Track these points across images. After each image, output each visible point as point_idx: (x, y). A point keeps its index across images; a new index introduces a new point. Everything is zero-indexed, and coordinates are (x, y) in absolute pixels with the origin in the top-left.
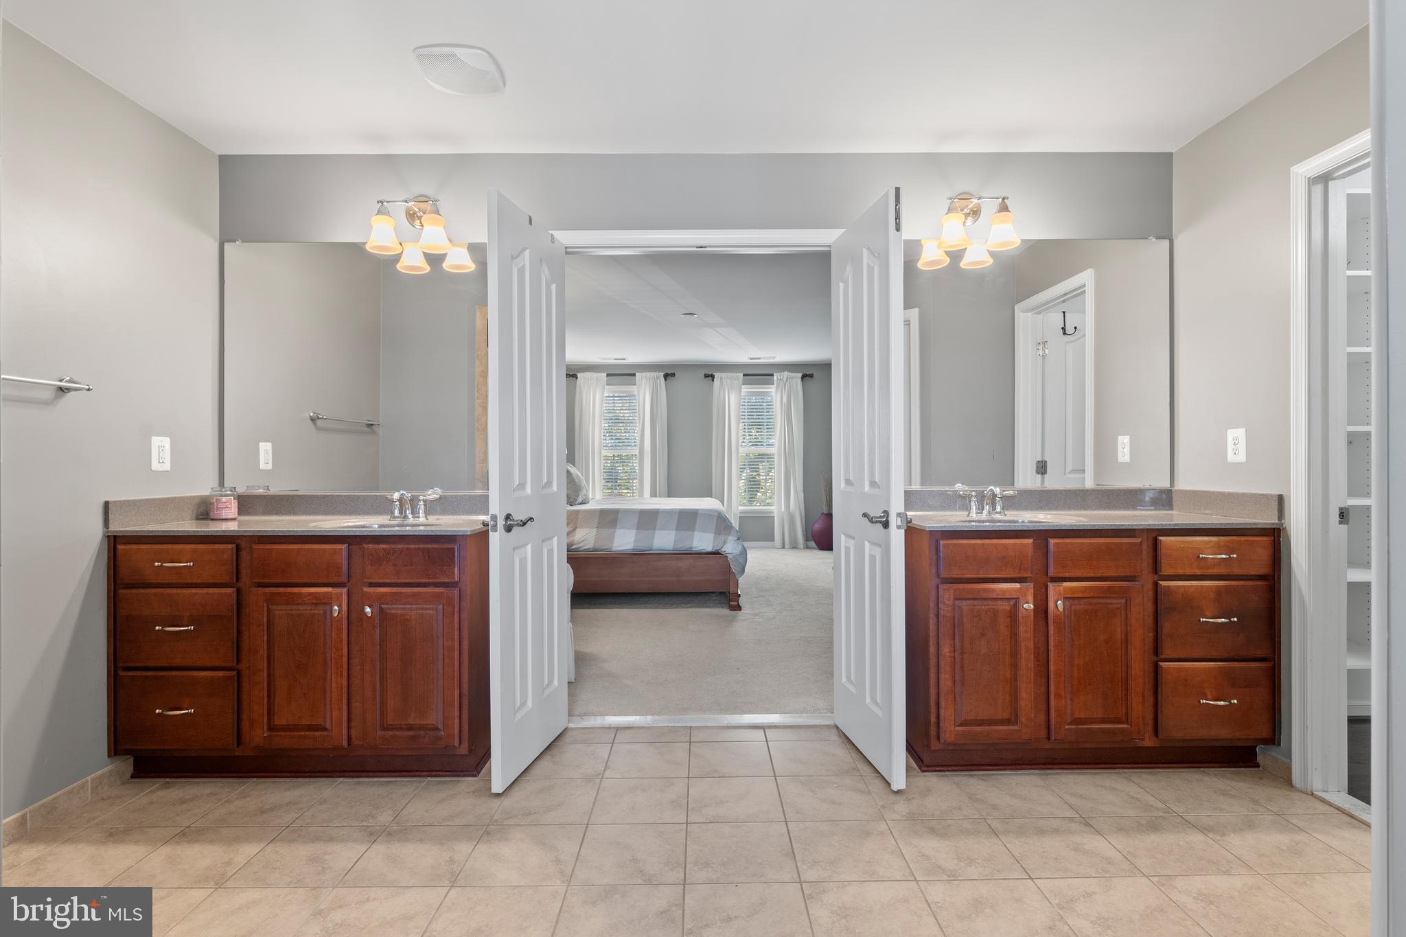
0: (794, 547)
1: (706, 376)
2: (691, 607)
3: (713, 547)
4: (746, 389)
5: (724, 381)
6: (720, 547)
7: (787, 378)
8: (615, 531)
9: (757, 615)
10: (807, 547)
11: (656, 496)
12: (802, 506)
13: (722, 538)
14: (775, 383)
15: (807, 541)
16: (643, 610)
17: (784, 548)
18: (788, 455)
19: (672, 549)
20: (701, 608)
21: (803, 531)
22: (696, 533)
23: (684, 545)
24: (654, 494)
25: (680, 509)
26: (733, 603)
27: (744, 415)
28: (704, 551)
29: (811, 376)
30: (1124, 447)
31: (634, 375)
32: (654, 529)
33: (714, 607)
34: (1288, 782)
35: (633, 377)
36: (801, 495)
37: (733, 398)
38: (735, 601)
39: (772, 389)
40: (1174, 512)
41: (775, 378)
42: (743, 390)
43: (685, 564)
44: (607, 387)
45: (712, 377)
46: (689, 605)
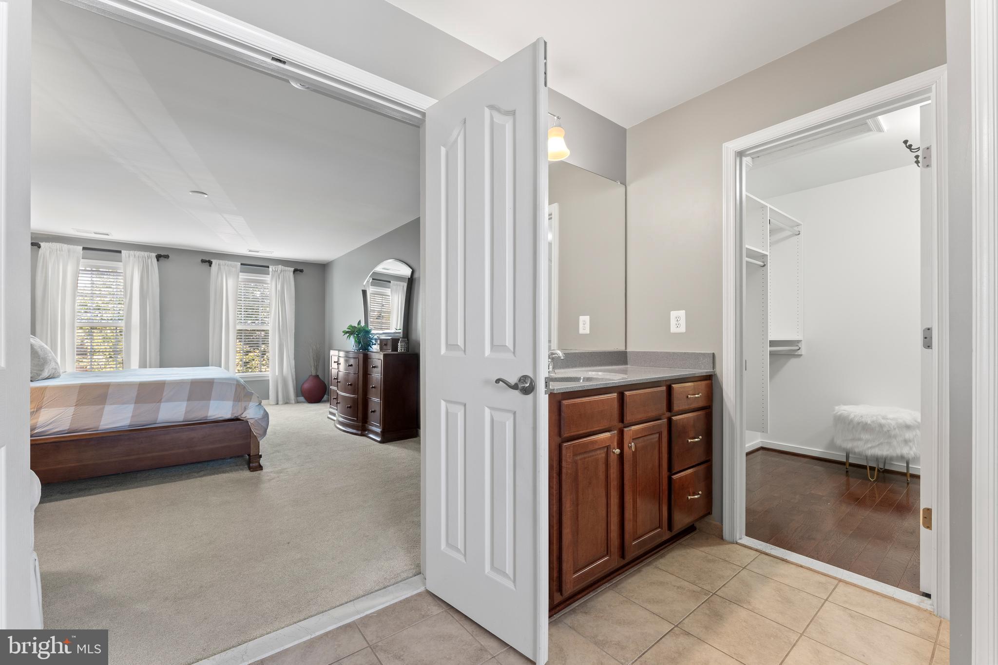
0: (287, 402)
1: (203, 261)
2: (204, 475)
3: (232, 414)
4: (242, 276)
5: (222, 267)
6: (240, 413)
7: (281, 271)
8: (104, 408)
9: (280, 472)
10: (298, 402)
11: (146, 368)
12: (294, 370)
13: (244, 404)
14: (271, 273)
15: (297, 397)
16: (145, 489)
17: (277, 404)
18: (282, 331)
19: (182, 420)
20: (217, 474)
21: (294, 390)
22: (212, 402)
23: (198, 415)
24: (143, 365)
25: (192, 380)
26: (254, 465)
27: (241, 298)
28: (221, 419)
29: (301, 271)
30: (584, 324)
31: (120, 252)
32: (160, 401)
33: (231, 471)
34: (721, 537)
36: (293, 362)
37: (231, 282)
38: (256, 462)
39: (268, 278)
40: (628, 366)
41: (270, 269)
42: (240, 277)
43: (197, 434)
44: (82, 260)
45: (210, 263)
46: (202, 473)
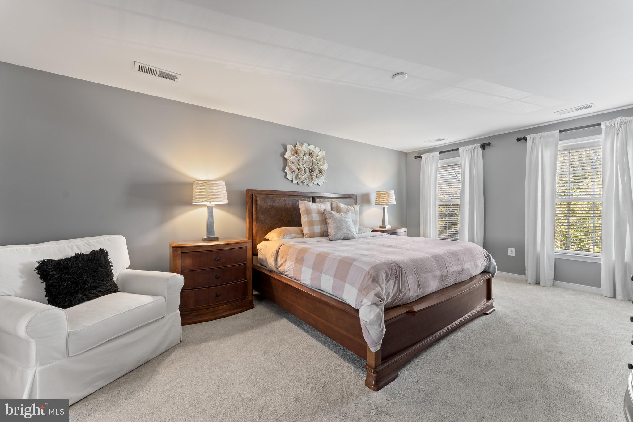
35: (457, 151)
